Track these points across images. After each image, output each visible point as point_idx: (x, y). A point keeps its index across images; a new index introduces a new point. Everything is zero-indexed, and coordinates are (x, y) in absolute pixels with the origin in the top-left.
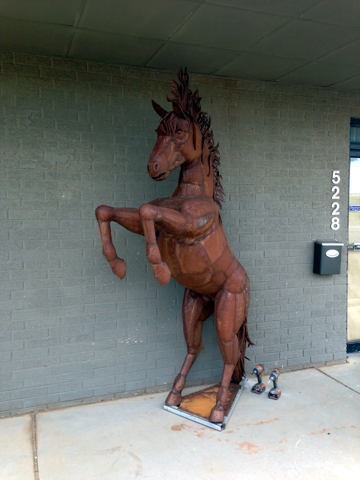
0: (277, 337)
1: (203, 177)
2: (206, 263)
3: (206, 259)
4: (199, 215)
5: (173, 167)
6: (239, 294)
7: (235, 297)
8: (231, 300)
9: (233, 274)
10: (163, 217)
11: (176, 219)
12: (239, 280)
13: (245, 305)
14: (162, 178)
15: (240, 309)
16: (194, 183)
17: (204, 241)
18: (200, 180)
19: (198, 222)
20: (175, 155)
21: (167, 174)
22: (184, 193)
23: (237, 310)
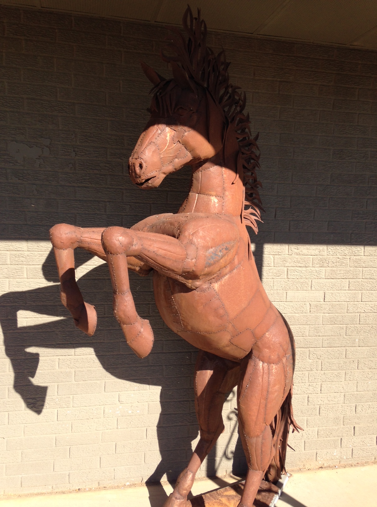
0: (339, 416)
1: (224, 184)
2: (221, 317)
3: (221, 311)
4: (210, 244)
5: (169, 168)
6: (275, 364)
7: (269, 369)
8: (262, 374)
9: (267, 333)
10: (143, 248)
11: (166, 252)
12: (277, 342)
13: (285, 381)
14: (150, 185)
15: (275, 388)
16: (210, 193)
17: (219, 284)
18: (219, 189)
19: (205, 256)
20: (174, 148)
21: (159, 179)
22: (194, 208)
23: (270, 390)
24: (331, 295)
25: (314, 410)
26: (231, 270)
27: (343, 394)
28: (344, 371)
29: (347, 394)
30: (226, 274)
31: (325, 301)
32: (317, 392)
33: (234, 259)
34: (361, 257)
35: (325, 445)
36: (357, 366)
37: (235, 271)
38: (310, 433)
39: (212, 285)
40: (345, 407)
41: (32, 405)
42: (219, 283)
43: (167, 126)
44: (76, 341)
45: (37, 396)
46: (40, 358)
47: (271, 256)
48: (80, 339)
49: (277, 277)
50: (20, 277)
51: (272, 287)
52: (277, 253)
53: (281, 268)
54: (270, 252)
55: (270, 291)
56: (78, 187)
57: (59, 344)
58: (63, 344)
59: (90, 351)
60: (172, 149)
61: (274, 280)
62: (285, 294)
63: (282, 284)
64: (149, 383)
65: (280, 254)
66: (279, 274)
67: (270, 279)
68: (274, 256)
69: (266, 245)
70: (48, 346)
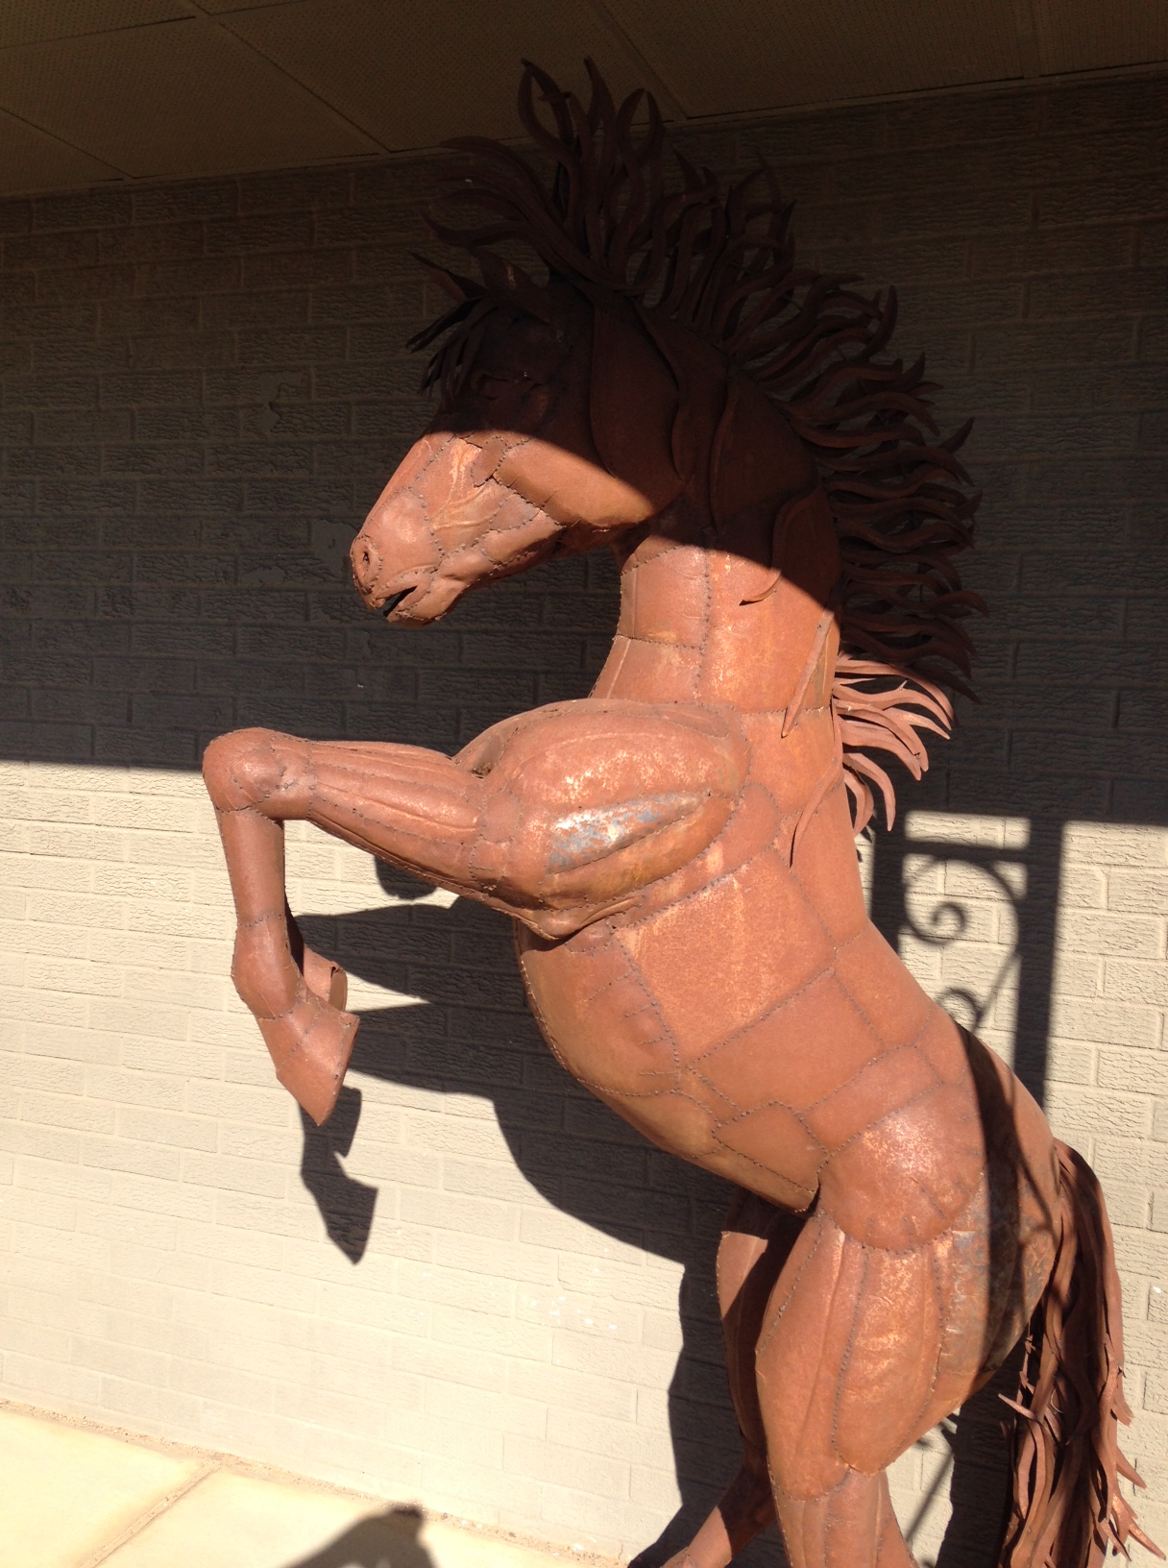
1: (708, 606)
3: (647, 1025)
4: (573, 797)
6: (892, 1253)
7: (866, 1265)
8: (835, 1277)
9: (868, 1135)
12: (904, 1174)
13: (943, 1327)
15: (884, 1340)
16: (659, 634)
17: (641, 932)
19: (549, 835)
20: (478, 500)
22: (613, 685)
23: (860, 1342)
26: (691, 890)
30: (670, 902)
33: (701, 849)
39: (618, 935)
41: (339, 1232)
42: (643, 929)
43: (455, 436)
44: (449, 1072)
45: (352, 1210)
46: (365, 1106)
47: (1096, 870)
48: (459, 1068)
49: (1123, 952)
51: (1100, 988)
52: (1122, 860)
53: (1137, 916)
54: (1089, 855)
55: (1090, 1000)
57: (408, 1073)
58: (417, 1075)
59: (484, 1108)
60: (468, 502)
61: (1107, 959)
62: (1158, 1020)
63: (1143, 978)
64: (645, 1245)
65: (1132, 862)
66: (1130, 941)
67: (1090, 958)
68: (1108, 868)
69: (1074, 827)
70: (377, 1072)
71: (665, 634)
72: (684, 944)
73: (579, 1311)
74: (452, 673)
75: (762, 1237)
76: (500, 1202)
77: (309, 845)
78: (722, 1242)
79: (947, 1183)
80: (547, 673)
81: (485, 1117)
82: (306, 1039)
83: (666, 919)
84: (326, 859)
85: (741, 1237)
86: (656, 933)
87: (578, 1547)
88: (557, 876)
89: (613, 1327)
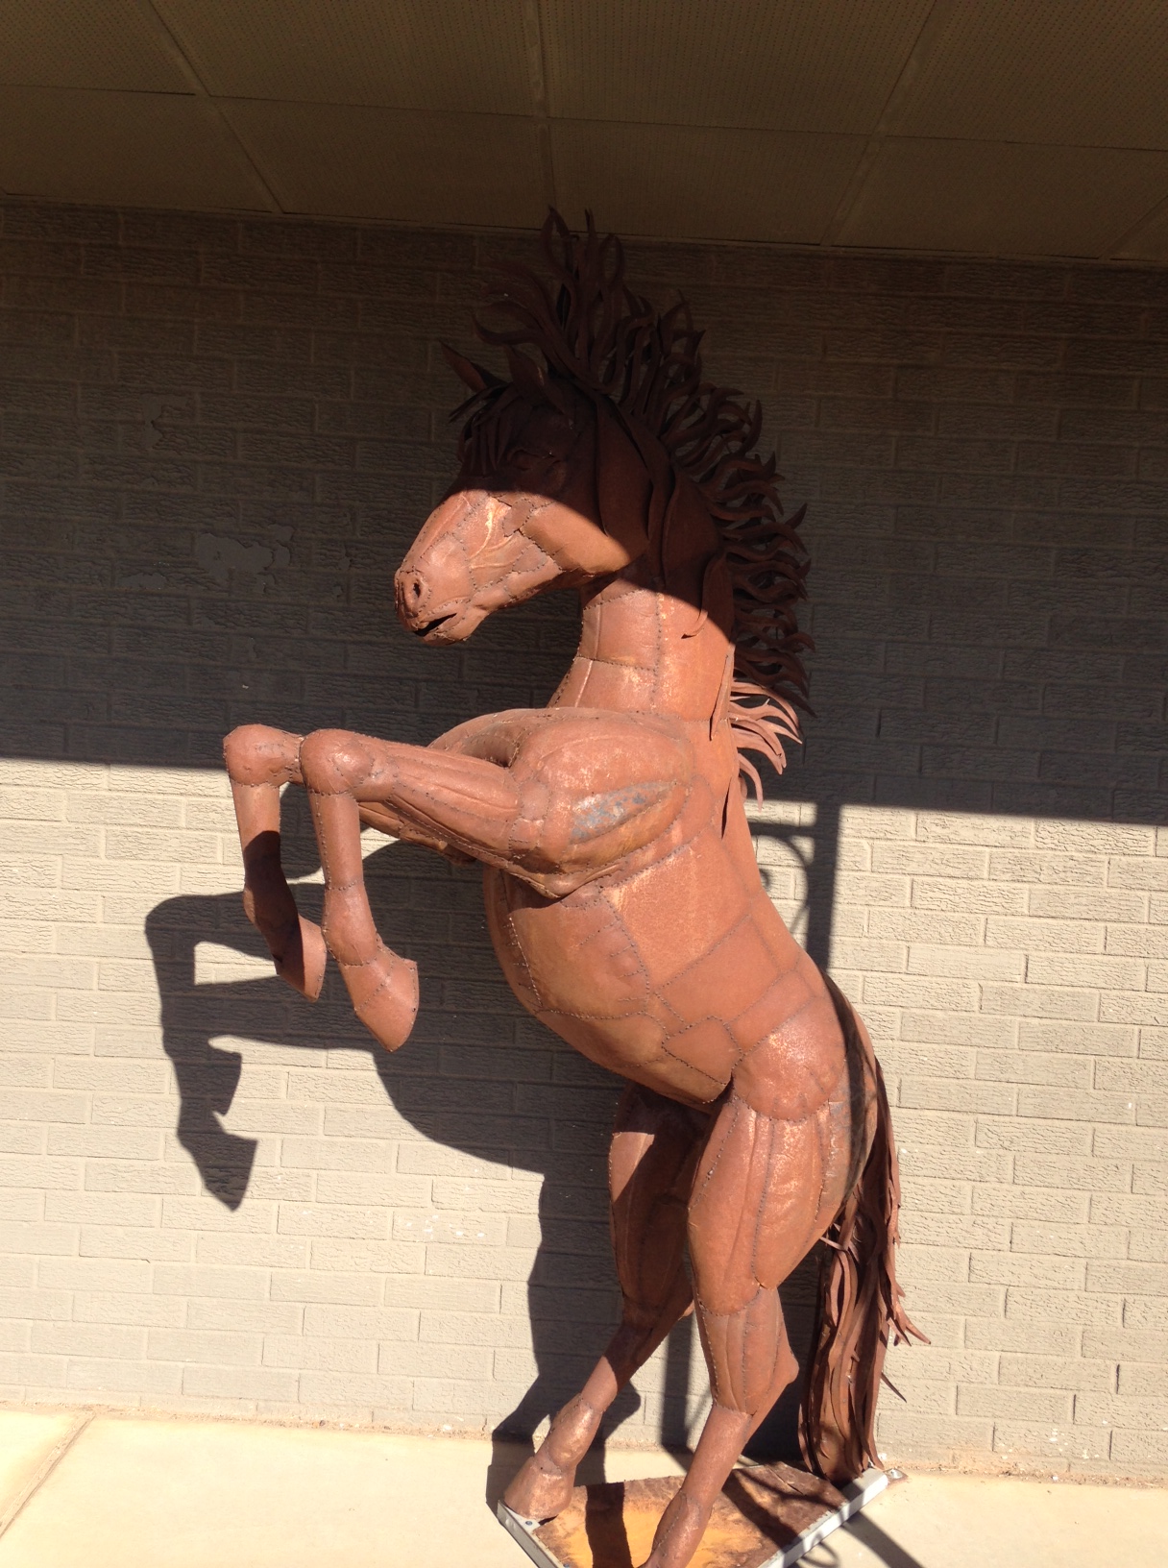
0: (1069, 1326)
1: (659, 637)
2: (627, 977)
3: (628, 962)
4: (587, 785)
5: (496, 595)
6: (792, 1122)
7: (772, 1133)
8: (751, 1143)
9: (773, 1037)
10: (399, 784)
11: (461, 796)
12: (799, 1063)
13: (824, 1174)
14: (442, 634)
15: (787, 1186)
16: (620, 658)
17: (623, 890)
18: (646, 651)
19: (572, 814)
20: (507, 546)
21: (465, 621)
22: (579, 696)
23: (772, 1188)
24: (1046, 963)
25: (988, 1299)
26: (660, 858)
27: (1083, 1261)
28: (1087, 1195)
29: (1096, 1262)
30: (645, 867)
31: (1029, 980)
32: (1000, 1247)
33: (668, 827)
34: (1146, 859)
35: (1022, 1409)
36: (1129, 1182)
37: (671, 860)
38: (975, 1366)
39: (604, 893)
40: (1090, 1303)
41: (218, 1185)
42: (624, 887)
43: (489, 495)
44: (332, 1031)
45: (231, 1163)
46: (243, 1066)
47: (864, 842)
48: (340, 1027)
49: (882, 903)
50: (208, 860)
51: (866, 930)
52: (882, 835)
53: (891, 876)
54: (859, 831)
55: (858, 940)
56: (354, 643)
57: (290, 1035)
58: (299, 1036)
59: (365, 1060)
60: (499, 548)
61: (870, 908)
62: (905, 951)
63: (895, 921)
64: (511, 1163)
65: (889, 836)
66: (887, 894)
67: (859, 907)
68: (872, 841)
69: (849, 811)
70: (263, 1037)
71: (626, 659)
72: (655, 899)
73: (451, 1226)
74: (338, 678)
75: (649, 1133)
76: (378, 1141)
77: (189, 832)
78: (614, 1142)
79: (826, 1067)
80: (426, 681)
81: (365, 1068)
82: (388, 981)
83: (642, 880)
84: (207, 845)
85: (631, 1135)
86: (635, 890)
87: (447, 1428)
88: (575, 846)
89: (481, 1235)
